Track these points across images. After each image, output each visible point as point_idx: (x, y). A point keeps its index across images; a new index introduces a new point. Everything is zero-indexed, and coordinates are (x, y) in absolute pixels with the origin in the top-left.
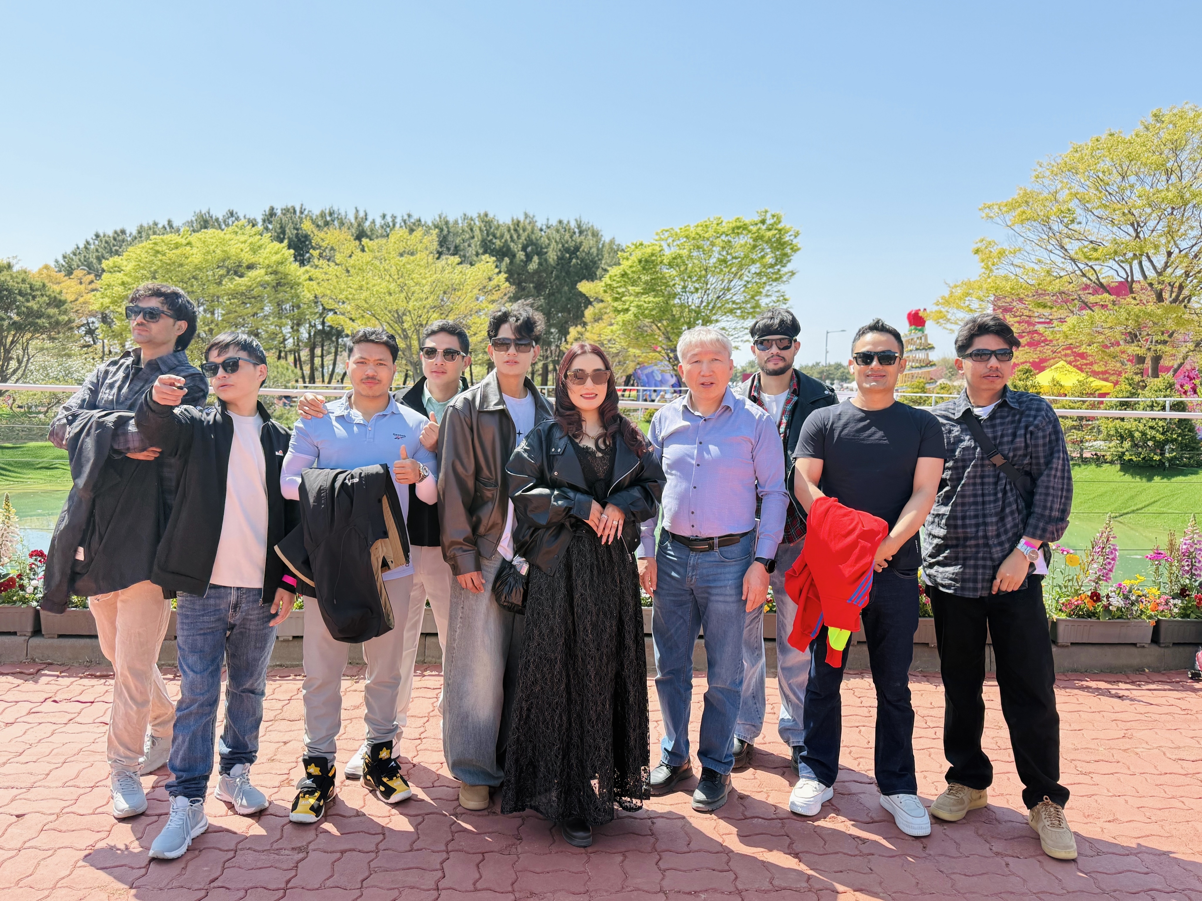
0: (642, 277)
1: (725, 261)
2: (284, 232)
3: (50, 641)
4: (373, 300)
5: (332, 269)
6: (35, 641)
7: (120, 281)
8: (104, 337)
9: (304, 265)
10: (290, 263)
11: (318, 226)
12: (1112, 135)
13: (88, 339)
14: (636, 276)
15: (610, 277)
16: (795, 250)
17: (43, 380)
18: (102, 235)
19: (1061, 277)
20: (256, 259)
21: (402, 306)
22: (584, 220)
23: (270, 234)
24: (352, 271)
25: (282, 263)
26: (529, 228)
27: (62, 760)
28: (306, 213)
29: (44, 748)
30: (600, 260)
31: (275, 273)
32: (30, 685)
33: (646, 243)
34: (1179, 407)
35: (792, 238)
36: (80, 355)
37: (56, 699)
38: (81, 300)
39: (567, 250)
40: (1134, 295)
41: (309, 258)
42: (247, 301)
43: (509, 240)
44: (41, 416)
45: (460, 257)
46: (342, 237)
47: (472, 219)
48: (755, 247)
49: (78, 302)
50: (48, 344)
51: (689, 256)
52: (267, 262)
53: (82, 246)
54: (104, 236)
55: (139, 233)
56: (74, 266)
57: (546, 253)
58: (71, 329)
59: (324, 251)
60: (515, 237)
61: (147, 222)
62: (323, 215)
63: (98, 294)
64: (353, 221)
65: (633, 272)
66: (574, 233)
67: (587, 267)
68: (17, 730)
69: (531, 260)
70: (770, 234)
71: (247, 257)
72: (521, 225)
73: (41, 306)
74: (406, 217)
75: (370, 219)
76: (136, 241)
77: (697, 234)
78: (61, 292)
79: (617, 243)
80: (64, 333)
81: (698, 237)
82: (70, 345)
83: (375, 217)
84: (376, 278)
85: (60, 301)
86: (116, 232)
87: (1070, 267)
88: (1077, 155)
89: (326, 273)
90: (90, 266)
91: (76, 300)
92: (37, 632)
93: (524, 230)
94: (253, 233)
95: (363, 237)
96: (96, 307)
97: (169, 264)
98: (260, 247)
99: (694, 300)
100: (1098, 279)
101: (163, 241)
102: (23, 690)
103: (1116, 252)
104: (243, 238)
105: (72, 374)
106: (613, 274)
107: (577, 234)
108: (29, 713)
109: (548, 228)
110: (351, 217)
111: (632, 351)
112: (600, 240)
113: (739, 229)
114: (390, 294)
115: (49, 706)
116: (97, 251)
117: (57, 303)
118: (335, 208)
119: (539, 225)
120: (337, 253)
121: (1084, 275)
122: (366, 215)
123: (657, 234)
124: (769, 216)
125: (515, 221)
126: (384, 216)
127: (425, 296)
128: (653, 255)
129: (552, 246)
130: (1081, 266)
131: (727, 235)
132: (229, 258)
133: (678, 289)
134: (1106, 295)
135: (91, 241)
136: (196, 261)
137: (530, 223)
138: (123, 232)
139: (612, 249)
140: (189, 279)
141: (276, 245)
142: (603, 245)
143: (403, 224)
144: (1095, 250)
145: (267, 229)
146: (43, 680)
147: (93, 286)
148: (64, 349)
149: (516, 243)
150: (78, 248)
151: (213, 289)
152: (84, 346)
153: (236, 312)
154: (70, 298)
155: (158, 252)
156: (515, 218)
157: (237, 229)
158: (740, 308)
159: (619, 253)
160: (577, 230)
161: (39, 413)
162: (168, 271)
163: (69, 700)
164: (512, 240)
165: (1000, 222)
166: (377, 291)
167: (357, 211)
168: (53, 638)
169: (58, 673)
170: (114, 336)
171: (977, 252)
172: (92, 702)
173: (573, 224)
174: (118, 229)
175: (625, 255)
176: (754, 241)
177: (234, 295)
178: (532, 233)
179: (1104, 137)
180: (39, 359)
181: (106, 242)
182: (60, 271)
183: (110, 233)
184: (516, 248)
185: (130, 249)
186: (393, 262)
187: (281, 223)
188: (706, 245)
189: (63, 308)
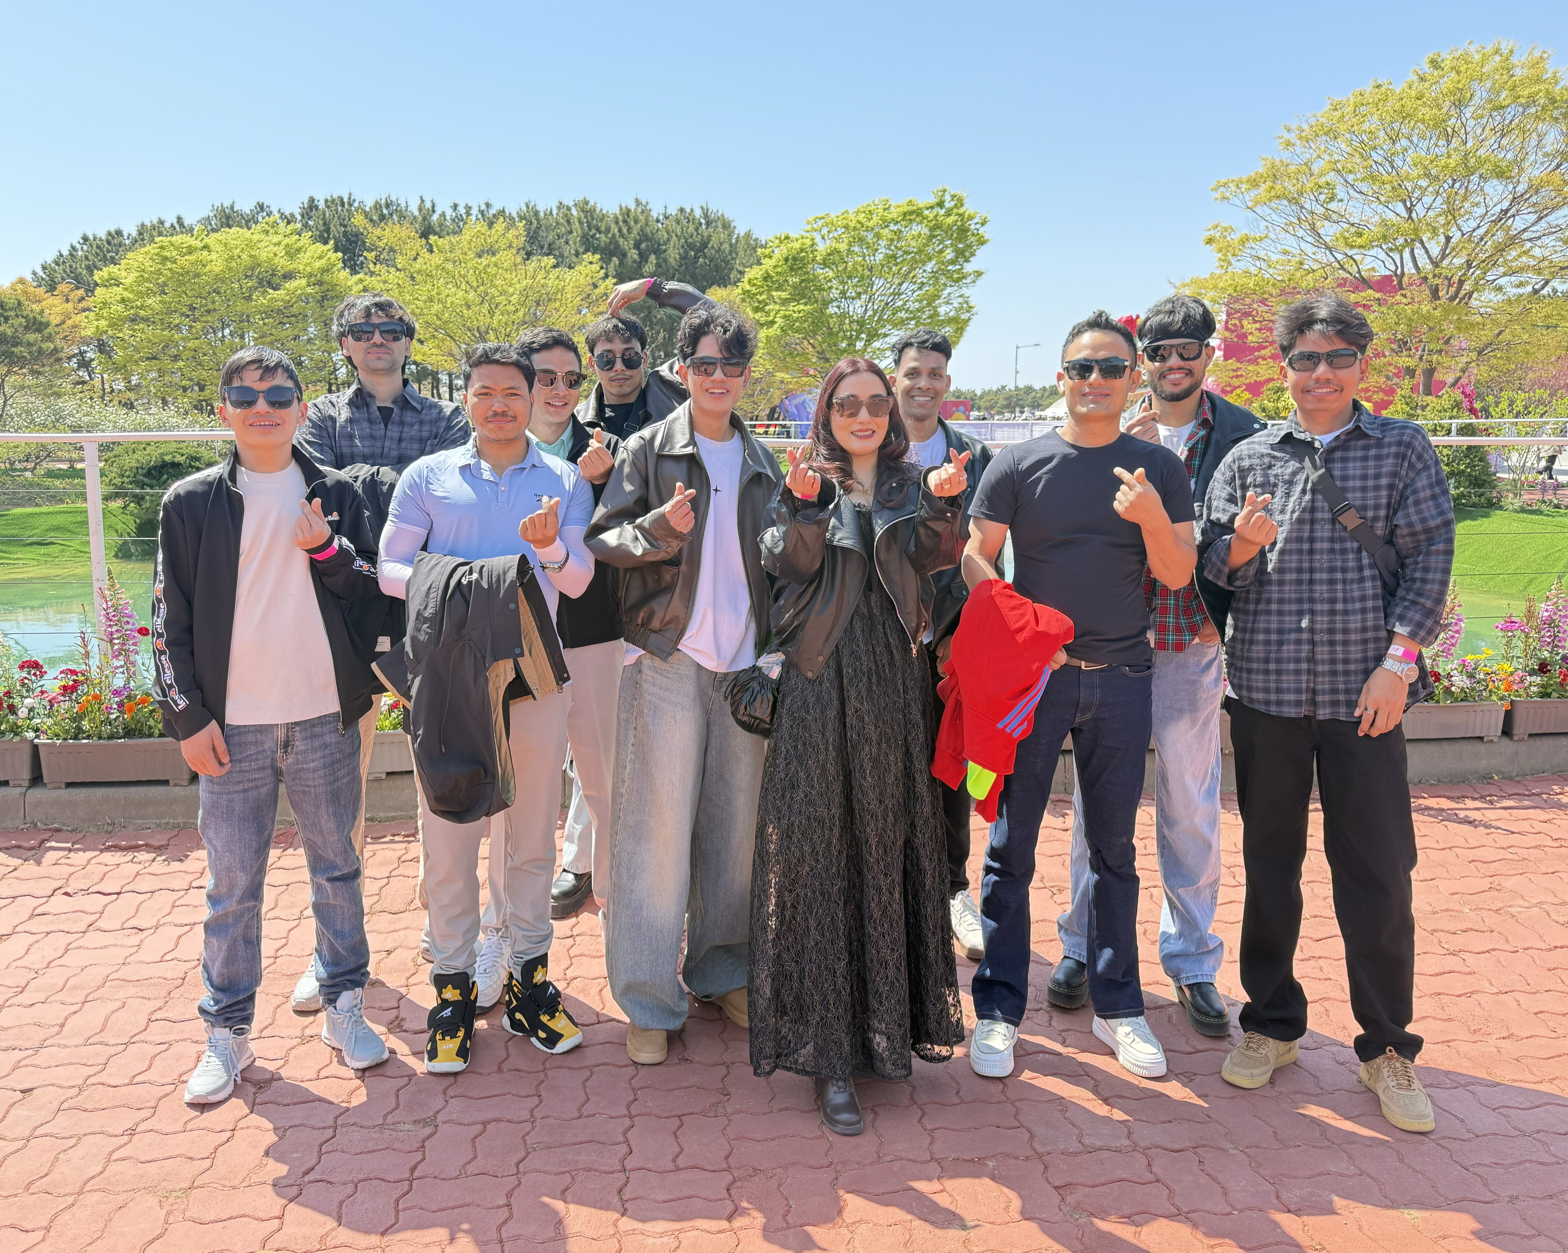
0: (790, 279)
1: (894, 257)
2: (328, 230)
3: (55, 794)
4: (447, 315)
5: (393, 276)
6: (37, 793)
7: (119, 298)
8: (103, 371)
9: (357, 273)
10: (339, 271)
11: (371, 220)
12: (1379, 86)
13: (83, 374)
14: (781, 279)
15: (749, 282)
16: (982, 242)
17: (27, 427)
18: (91, 238)
19: (1314, 271)
20: (295, 266)
21: (483, 321)
22: (713, 207)
23: (310, 233)
24: (419, 278)
25: (328, 270)
26: (642, 218)
27: (82, 999)
28: (356, 204)
29: (54, 978)
30: (733, 259)
31: (320, 283)
32: (30, 868)
33: (793, 235)
34: (1466, 430)
35: (978, 226)
36: (74, 394)
37: (69, 890)
38: (69, 323)
39: (691, 247)
40: (1404, 292)
41: (362, 263)
42: (285, 320)
43: (618, 234)
44: (28, 474)
45: (555, 257)
46: (403, 234)
47: (569, 209)
48: (932, 237)
49: (65, 326)
50: (30, 380)
51: (849, 250)
52: (308, 269)
53: (65, 253)
54: (95, 239)
55: (140, 234)
56: (58, 277)
57: (665, 251)
58: (59, 360)
59: (381, 253)
60: (625, 230)
61: (150, 219)
62: (377, 206)
63: (92, 315)
64: (416, 213)
65: (778, 274)
66: (701, 224)
67: (717, 268)
68: (16, 946)
69: (646, 261)
70: (950, 220)
71: (282, 263)
72: (632, 215)
73: (16, 331)
74: (483, 207)
75: (439, 211)
76: (137, 245)
77: (859, 222)
78: (42, 311)
79: (754, 237)
80: (51, 366)
81: (859, 226)
82: (59, 382)
83: (444, 207)
84: (450, 286)
85: (41, 323)
86: (109, 234)
87: (1324, 256)
88: (1338, 114)
89: (385, 282)
90: (78, 279)
91: (63, 322)
92: (37, 779)
93: (636, 222)
94: (288, 232)
95: (430, 234)
96: (89, 332)
97: (182, 275)
98: (299, 250)
99: (857, 308)
100: (1359, 272)
101: (172, 245)
102: (23, 876)
103: (1385, 237)
104: (276, 239)
105: (64, 419)
106: (752, 277)
107: (704, 227)
108: (32, 916)
109: (667, 218)
110: (414, 209)
111: (780, 375)
112: (733, 232)
113: (913, 215)
114: (469, 307)
115: (59, 903)
116: (87, 258)
117: (37, 325)
118: (394, 198)
119: (654, 214)
120: (398, 256)
121: (1342, 268)
122: (433, 206)
123: (808, 223)
124: (947, 198)
125: (624, 210)
126: (455, 207)
127: (513, 308)
128: (802, 250)
129: (672, 243)
130: (1340, 257)
131: (897, 223)
132: (259, 265)
133: (835, 293)
134: (1370, 292)
135: (78, 246)
136: (217, 270)
137: (643, 212)
138: (119, 233)
139: (748, 245)
140: (209, 293)
141: (320, 247)
142: (737, 239)
143: (480, 216)
144: (1360, 235)
145: (306, 226)
146: (50, 857)
147: (84, 304)
148: (51, 386)
149: (626, 239)
150: (61, 255)
151: (240, 306)
152: (78, 383)
153: (271, 334)
154: (55, 320)
155: (166, 258)
156: (624, 206)
157: (267, 227)
158: (913, 319)
159: (759, 250)
160: (703, 221)
161: (26, 470)
162: (181, 283)
163: (86, 891)
164: (622, 235)
165: (1239, 203)
166: (452, 303)
167: (423, 201)
168: (60, 788)
169: (69, 845)
170: (117, 370)
171: (1210, 241)
172: (119, 894)
173: (698, 213)
174: (112, 230)
175: (767, 251)
176: (930, 230)
177: (267, 313)
178: (647, 225)
179: (1369, 89)
180: (21, 400)
181: (98, 247)
182: (40, 286)
183: (102, 235)
184: (627, 245)
185: (130, 255)
186: (469, 265)
187: (324, 219)
188: (870, 237)
189: (46, 332)
